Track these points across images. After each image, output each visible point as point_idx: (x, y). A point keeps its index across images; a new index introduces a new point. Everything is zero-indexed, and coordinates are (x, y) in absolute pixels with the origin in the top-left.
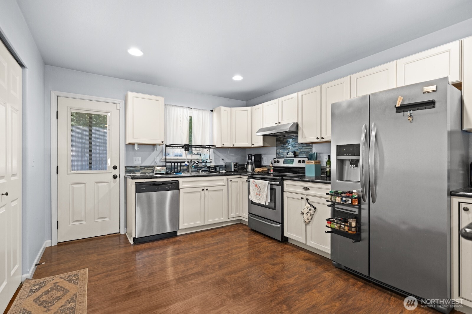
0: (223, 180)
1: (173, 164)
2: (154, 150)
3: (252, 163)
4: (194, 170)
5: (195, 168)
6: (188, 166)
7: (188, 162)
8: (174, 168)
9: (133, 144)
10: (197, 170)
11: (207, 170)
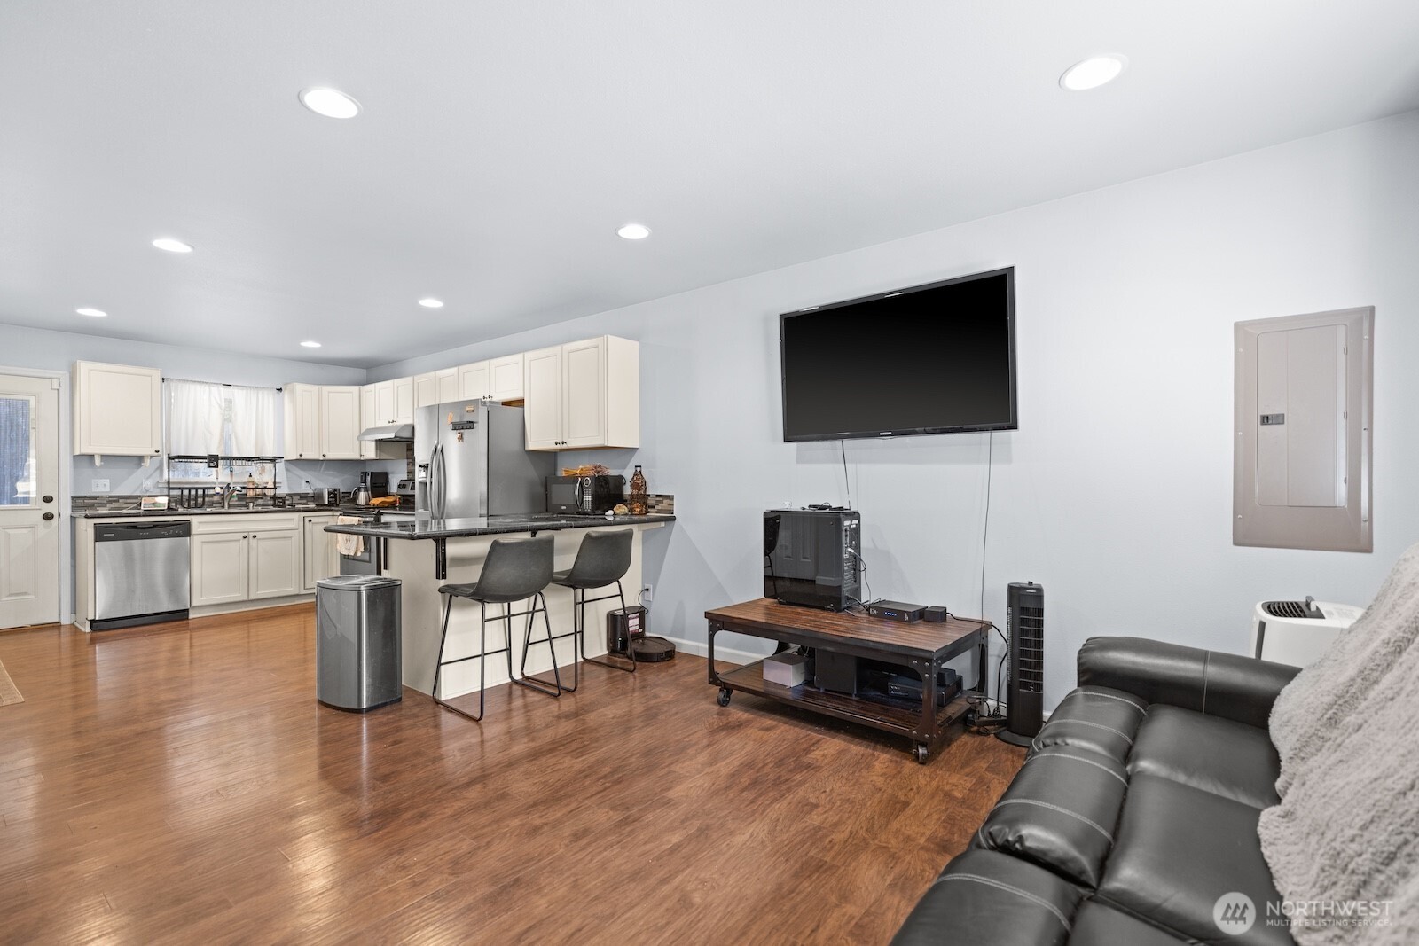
0: (292, 519)
1: (186, 492)
2: (139, 466)
3: (366, 489)
4: (237, 503)
5: (240, 499)
6: (223, 495)
7: (222, 488)
8: (189, 500)
9: (92, 456)
10: (244, 503)
11: (269, 502)
